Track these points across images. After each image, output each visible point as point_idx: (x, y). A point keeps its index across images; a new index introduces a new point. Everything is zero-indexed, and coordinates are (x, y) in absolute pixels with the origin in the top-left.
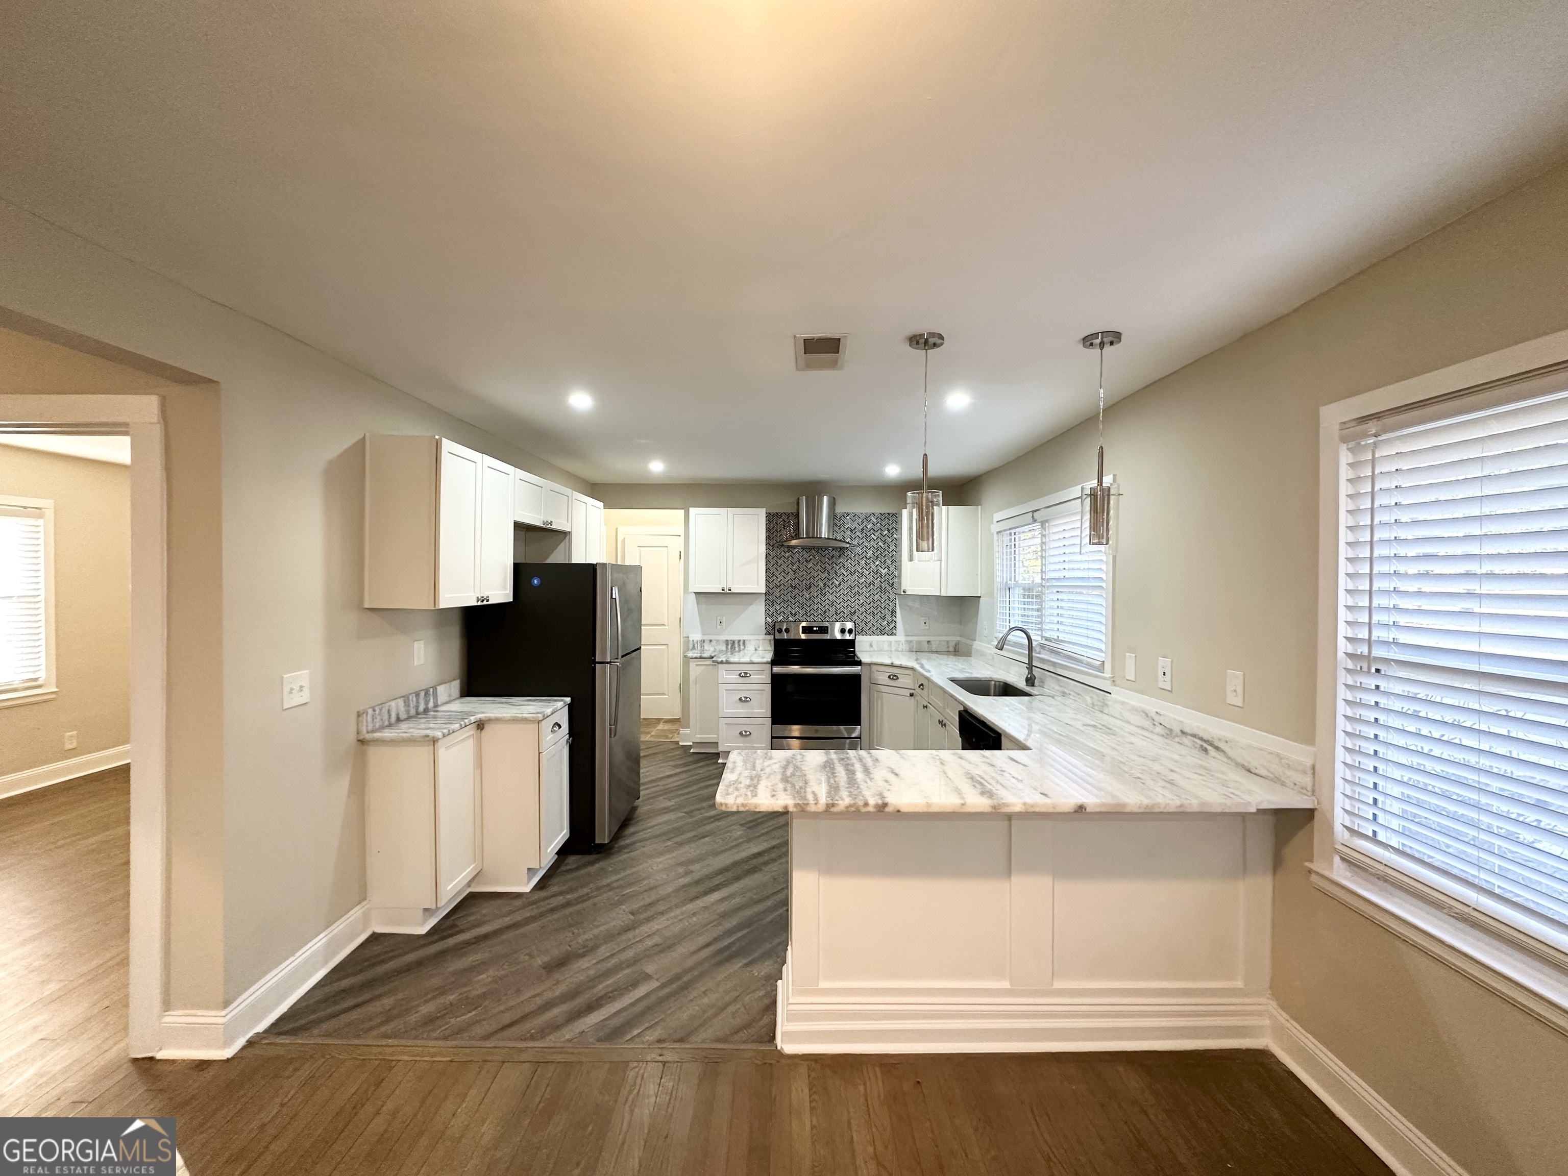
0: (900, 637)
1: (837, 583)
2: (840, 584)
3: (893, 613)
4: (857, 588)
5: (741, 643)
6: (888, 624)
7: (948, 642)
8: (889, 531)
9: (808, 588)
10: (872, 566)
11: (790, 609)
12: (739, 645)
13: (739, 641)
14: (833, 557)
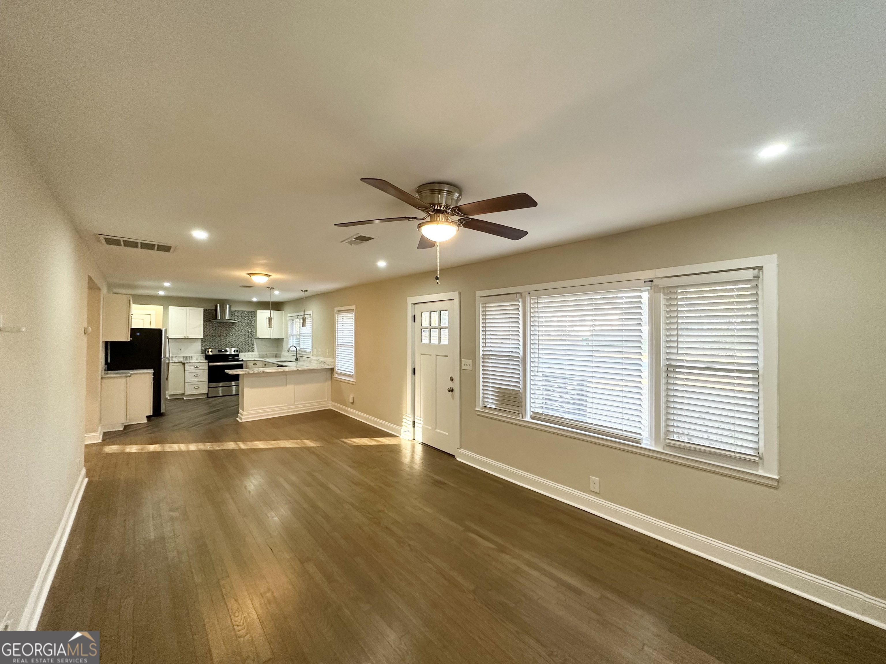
0: (256, 353)
1: (231, 334)
2: (233, 335)
3: (253, 344)
4: (239, 336)
6: (251, 348)
7: (273, 354)
8: (252, 317)
9: (220, 336)
10: (245, 329)
11: (212, 344)
12: (189, 358)
13: (189, 356)
14: (230, 325)
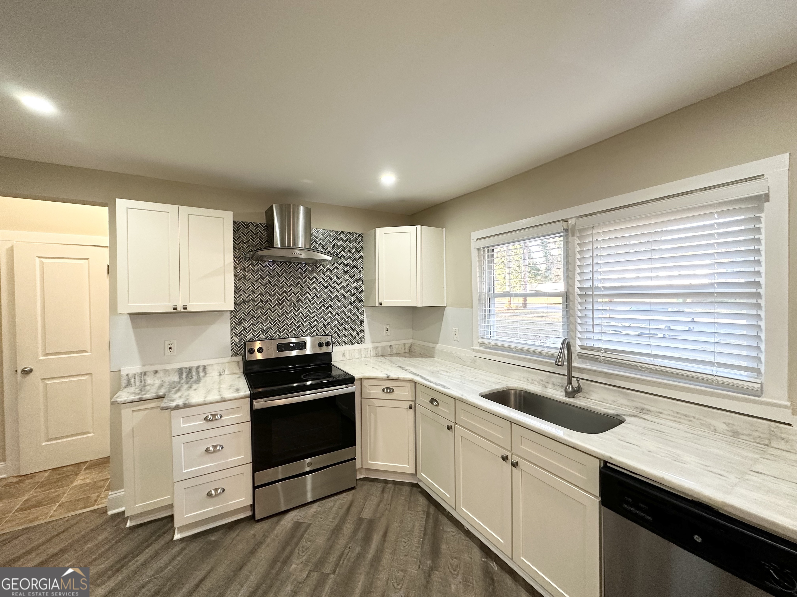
0: (368, 344)
1: (310, 297)
2: (313, 299)
3: (361, 323)
4: (329, 302)
5: (201, 370)
6: (358, 333)
7: (404, 344)
8: (356, 249)
9: (281, 302)
10: (344, 281)
11: (260, 326)
12: (198, 372)
13: (198, 367)
14: (305, 271)
